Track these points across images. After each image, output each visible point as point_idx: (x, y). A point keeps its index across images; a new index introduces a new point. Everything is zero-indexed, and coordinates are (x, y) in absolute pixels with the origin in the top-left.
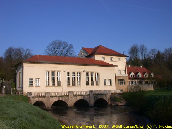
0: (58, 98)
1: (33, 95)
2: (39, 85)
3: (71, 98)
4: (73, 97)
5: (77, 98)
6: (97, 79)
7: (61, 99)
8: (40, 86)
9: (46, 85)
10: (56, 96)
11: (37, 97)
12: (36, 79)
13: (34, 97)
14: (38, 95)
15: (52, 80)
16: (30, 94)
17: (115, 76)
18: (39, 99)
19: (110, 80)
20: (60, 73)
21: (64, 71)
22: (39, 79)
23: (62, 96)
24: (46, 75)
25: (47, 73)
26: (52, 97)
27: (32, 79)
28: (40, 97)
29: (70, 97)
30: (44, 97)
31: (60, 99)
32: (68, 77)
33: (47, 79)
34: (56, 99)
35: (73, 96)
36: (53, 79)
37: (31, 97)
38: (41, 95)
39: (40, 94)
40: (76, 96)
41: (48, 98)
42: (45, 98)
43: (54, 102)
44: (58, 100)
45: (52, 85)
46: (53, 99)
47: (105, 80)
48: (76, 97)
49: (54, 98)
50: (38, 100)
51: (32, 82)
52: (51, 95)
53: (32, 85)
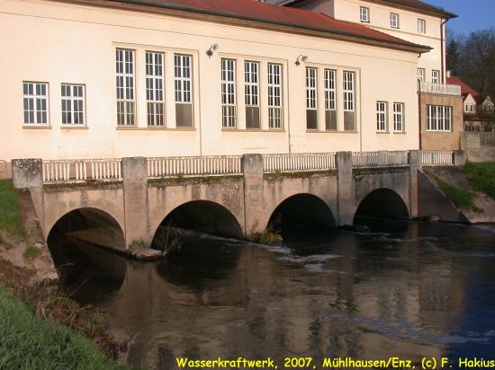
0: (189, 187)
1: (48, 175)
2: (79, 119)
3: (257, 187)
4: (266, 183)
5: (280, 189)
6: (349, 101)
7: (204, 194)
8: (86, 128)
9: (120, 120)
10: (180, 180)
11: (73, 187)
12: (65, 89)
13: (55, 188)
14: (81, 175)
15: (149, 95)
16: (33, 167)
17: (416, 90)
18: (84, 198)
19: (398, 107)
20: (187, 59)
21: (210, 53)
22: (79, 90)
23: (207, 180)
24: (119, 68)
25: (124, 57)
26: (160, 183)
27: (42, 88)
28: (91, 184)
29: (249, 183)
30: (113, 184)
31: (203, 197)
32: (227, 82)
33: (124, 89)
34: (178, 197)
35: (266, 176)
36: (155, 90)
37: (35, 184)
38: (96, 175)
39: (89, 170)
40: (276, 176)
41: (137, 188)
42: (120, 192)
43: (168, 211)
44: (189, 199)
45: (150, 120)
46: (164, 196)
47: (381, 106)
48: (277, 184)
49: (168, 189)
50: (78, 206)
51: (42, 105)
52: (153, 171)
53: (43, 118)
